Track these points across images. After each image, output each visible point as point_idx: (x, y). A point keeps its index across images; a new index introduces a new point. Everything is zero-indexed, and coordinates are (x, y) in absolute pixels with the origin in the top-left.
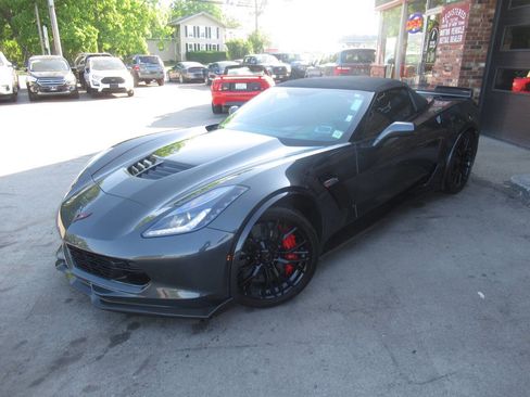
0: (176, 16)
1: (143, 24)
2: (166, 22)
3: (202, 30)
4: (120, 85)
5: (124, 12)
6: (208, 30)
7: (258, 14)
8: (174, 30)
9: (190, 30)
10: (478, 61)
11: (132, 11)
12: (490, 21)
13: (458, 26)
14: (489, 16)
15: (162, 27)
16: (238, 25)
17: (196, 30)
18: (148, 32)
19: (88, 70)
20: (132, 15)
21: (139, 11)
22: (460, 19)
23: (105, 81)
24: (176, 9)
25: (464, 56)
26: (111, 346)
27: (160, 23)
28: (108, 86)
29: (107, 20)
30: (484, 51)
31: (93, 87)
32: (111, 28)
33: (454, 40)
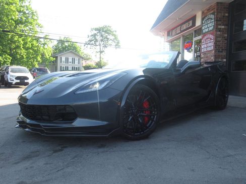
0: (55, 53)
1: (37, 55)
2: (50, 55)
3: (70, 60)
4: (26, 81)
5: (27, 49)
6: (73, 60)
7: (101, 52)
8: (54, 59)
9: (64, 59)
10: (223, 58)
11: (31, 48)
13: (210, 42)
15: (48, 57)
16: (90, 59)
17: (67, 60)
18: (39, 59)
19: (8, 73)
20: (31, 51)
21: (36, 49)
22: (211, 39)
23: (17, 78)
24: (56, 49)
25: (215, 56)
27: (47, 55)
28: (18, 81)
29: (17, 53)
30: (224, 53)
31: (9, 81)
32: (19, 57)
33: (209, 49)
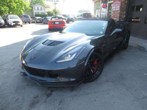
0: (32, 4)
1: (22, 6)
2: (29, 6)
3: (40, 9)
4: (19, 24)
5: (16, 3)
6: (41, 8)
7: (55, 4)
8: (31, 8)
9: (36, 8)
10: (123, 15)
11: (18, 2)
12: (126, 4)
13: (118, 6)
14: (126, 3)
15: (28, 7)
16: (50, 7)
17: (38, 8)
18: (24, 8)
19: (8, 19)
20: (19, 4)
21: (21, 2)
22: (118, 4)
23: (14, 22)
24: (31, 2)
25: (120, 14)
26: (47, 98)
27: (27, 6)
28: (15, 24)
29: (11, 5)
30: (125, 12)
31: (10, 24)
32: (12, 7)
33: (117, 9)
